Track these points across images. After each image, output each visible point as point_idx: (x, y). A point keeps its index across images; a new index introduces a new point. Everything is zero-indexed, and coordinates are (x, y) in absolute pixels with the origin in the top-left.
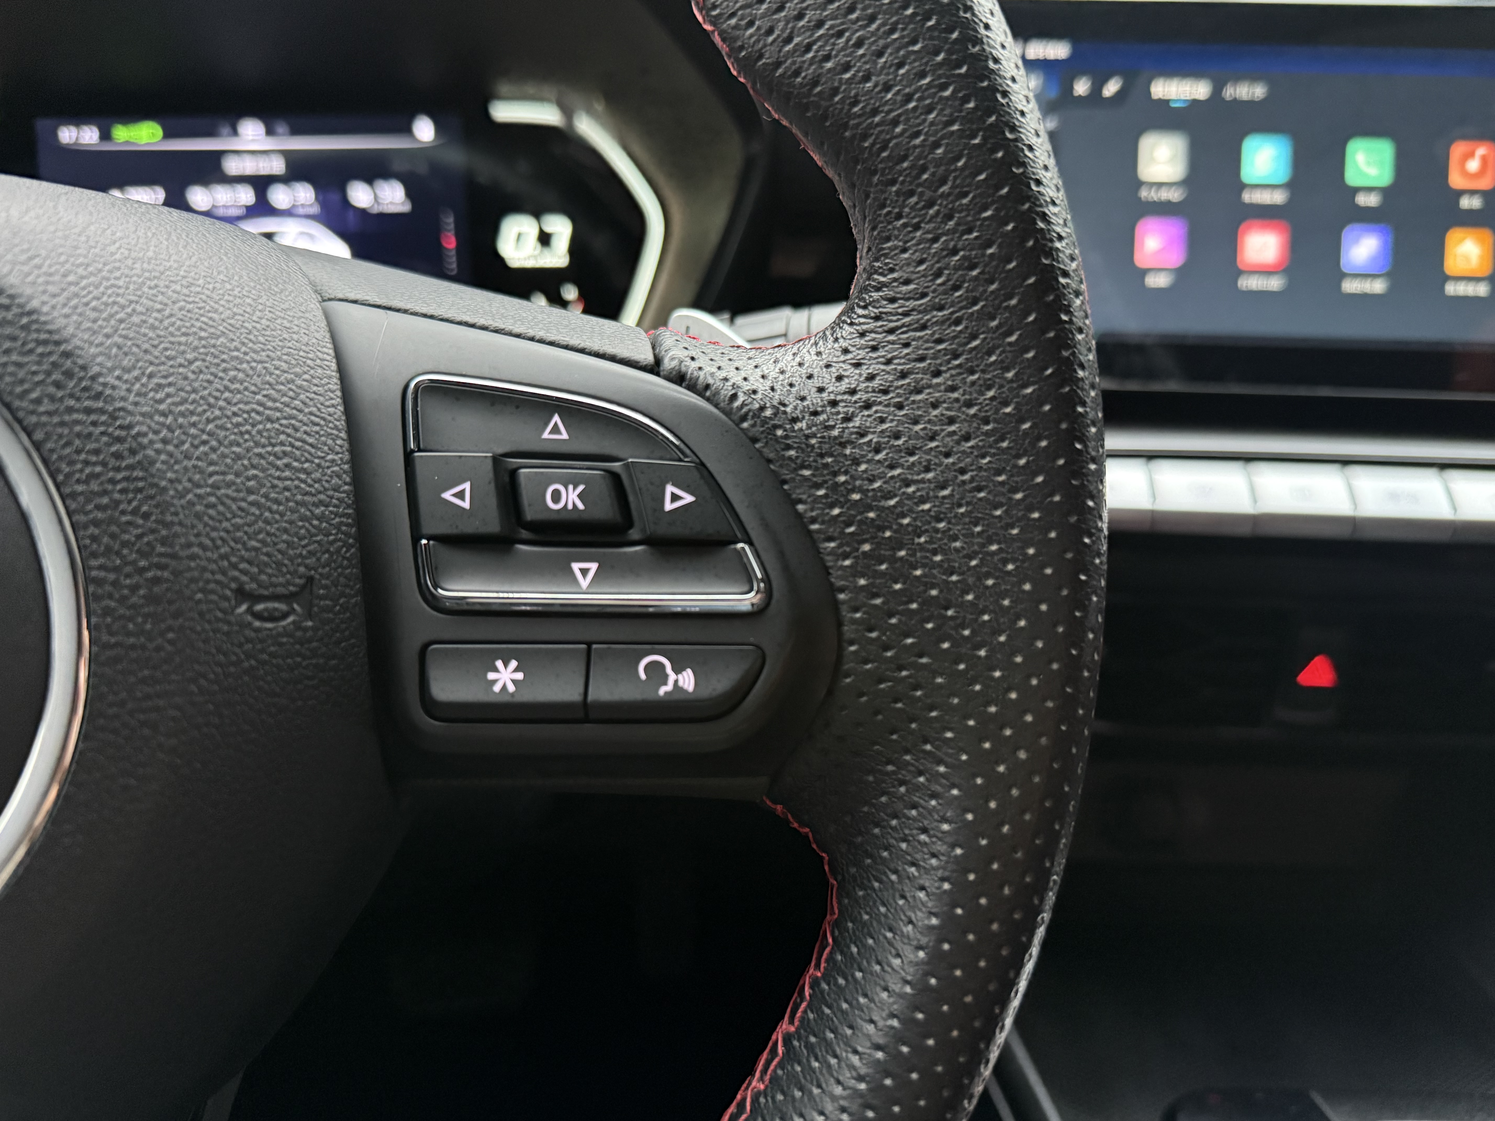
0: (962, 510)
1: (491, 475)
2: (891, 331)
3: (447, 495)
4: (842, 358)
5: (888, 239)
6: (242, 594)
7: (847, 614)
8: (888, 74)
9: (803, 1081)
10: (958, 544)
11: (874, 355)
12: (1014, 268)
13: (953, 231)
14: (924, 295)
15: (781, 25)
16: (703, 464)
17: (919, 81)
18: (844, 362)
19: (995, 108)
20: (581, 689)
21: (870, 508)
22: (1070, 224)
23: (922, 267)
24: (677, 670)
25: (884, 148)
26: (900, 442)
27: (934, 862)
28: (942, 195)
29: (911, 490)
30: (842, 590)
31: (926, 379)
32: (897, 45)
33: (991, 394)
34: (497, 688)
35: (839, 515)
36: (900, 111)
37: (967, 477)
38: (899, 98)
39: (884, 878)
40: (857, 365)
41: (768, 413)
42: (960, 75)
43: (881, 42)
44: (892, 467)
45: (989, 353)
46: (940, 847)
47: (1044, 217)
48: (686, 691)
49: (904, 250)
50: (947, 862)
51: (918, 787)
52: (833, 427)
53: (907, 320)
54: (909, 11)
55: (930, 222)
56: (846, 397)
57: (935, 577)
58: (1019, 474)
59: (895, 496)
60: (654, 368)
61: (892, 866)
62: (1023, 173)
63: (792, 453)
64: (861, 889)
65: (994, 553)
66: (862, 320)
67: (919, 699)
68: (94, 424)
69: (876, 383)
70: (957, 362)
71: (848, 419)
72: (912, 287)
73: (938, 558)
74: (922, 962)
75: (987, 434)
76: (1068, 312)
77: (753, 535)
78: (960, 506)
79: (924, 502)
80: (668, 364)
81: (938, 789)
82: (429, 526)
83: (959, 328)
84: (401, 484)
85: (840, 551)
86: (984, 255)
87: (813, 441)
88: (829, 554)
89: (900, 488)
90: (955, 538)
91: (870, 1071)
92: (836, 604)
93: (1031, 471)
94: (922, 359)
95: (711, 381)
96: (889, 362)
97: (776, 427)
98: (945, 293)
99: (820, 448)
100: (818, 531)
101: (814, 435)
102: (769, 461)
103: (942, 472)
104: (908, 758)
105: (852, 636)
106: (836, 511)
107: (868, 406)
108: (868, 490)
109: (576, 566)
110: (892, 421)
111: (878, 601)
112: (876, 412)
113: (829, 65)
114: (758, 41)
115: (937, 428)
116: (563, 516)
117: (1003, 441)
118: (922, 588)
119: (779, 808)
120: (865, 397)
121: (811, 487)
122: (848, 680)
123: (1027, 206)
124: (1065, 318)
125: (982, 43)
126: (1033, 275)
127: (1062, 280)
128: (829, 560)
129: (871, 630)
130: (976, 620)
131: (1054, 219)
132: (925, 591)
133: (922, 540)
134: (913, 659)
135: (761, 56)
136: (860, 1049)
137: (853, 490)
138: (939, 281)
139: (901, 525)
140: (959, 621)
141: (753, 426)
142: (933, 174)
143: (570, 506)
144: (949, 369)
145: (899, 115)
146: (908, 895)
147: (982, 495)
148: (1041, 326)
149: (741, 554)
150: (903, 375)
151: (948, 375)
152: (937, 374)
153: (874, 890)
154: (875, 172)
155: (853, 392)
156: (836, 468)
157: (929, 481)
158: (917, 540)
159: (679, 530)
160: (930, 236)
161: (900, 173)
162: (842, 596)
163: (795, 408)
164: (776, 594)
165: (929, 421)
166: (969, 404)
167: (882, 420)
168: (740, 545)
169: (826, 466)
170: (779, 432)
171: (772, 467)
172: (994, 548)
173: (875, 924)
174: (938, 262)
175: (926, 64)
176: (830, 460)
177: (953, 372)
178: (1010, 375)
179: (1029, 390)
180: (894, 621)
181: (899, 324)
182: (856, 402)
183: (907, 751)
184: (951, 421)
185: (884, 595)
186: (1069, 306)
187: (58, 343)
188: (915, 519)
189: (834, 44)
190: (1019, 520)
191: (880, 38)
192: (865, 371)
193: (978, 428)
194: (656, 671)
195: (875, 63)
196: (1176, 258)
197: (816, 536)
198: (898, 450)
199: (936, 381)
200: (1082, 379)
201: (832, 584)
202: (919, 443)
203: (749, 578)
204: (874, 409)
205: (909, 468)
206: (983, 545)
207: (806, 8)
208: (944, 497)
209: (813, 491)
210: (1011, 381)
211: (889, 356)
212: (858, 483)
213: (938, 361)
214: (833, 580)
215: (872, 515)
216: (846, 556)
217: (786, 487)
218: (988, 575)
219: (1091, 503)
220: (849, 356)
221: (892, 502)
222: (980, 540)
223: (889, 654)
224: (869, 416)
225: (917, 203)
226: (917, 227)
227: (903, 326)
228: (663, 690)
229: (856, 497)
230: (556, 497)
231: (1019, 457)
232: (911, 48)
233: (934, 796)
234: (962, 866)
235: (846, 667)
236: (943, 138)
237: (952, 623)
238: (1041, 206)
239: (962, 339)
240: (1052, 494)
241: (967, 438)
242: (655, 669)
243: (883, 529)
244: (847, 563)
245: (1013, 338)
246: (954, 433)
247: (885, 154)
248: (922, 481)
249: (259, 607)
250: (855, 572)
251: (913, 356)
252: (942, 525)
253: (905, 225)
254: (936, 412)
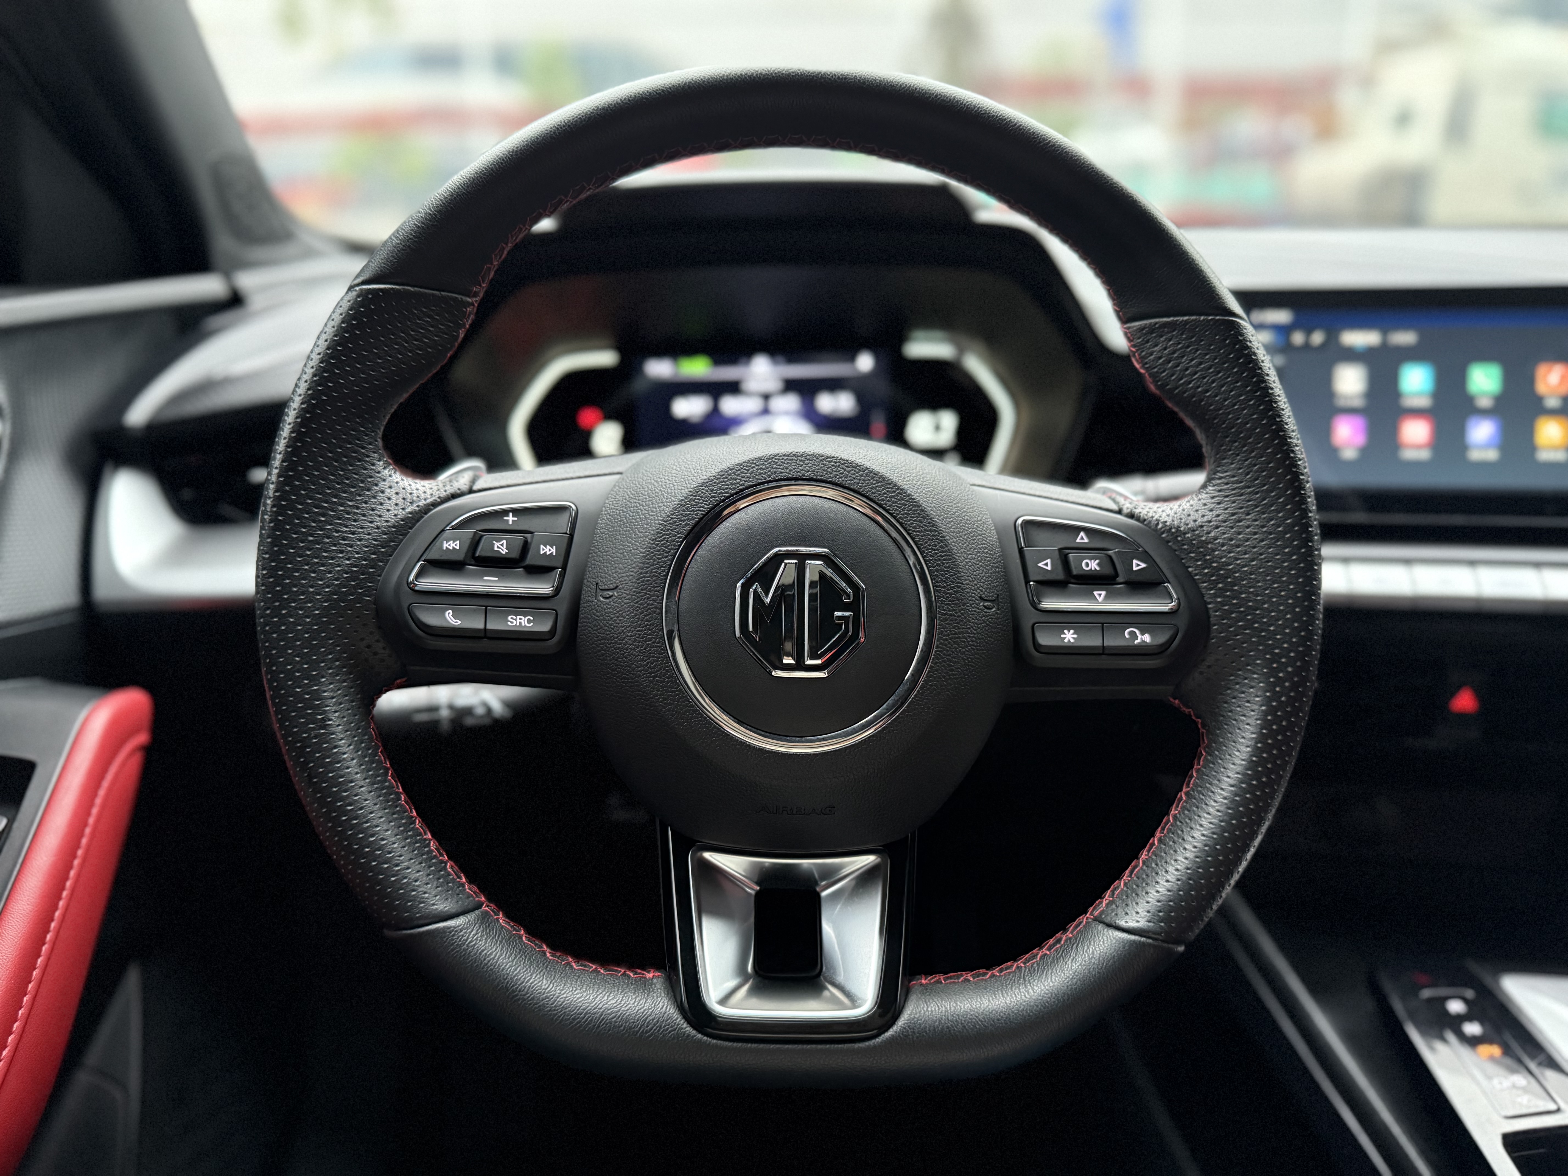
0: (1261, 570)
1: (1058, 556)
2: (1227, 496)
3: (1040, 565)
4: (1203, 508)
5: (1224, 459)
6: (981, 599)
7: (1212, 613)
8: (1225, 395)
9: (1197, 804)
10: (1260, 584)
11: (1219, 506)
12: (1281, 472)
13: (1254, 457)
14: (1241, 482)
15: (1178, 372)
16: (1146, 552)
17: (1239, 397)
18: (1204, 509)
19: (1272, 409)
20: (1101, 641)
21: (1221, 570)
22: (1304, 453)
23: (1241, 471)
24: (1143, 634)
25: (1224, 424)
26: (1233, 542)
27: (1252, 713)
28: (1249, 443)
29: (1238, 562)
30: (1210, 603)
31: (1243, 517)
32: (1229, 383)
33: (1272, 523)
34: (1066, 640)
35: (1207, 573)
36: (1231, 409)
37: (1263, 557)
38: (1231, 404)
39: (1230, 723)
40: (1211, 510)
41: (1173, 530)
42: (1257, 396)
43: (1223, 382)
44: (1230, 553)
45: (1272, 506)
46: (1256, 707)
47: (1293, 452)
48: (1146, 642)
49: (1232, 464)
50: (1258, 712)
51: (1245, 684)
52: (1202, 536)
53: (1234, 492)
54: (1235, 370)
55: (1243, 453)
56: (1206, 524)
57: (1250, 597)
58: (1285, 555)
59: (1232, 564)
60: (1119, 512)
61: (1233, 718)
62: (1284, 435)
63: (1185, 547)
64: (1218, 730)
65: (1276, 588)
66: (1212, 492)
67: (1245, 647)
68: (933, 535)
69: (1220, 518)
70: (1257, 510)
71: (1208, 533)
72: (1236, 479)
73: (1251, 590)
74: (1249, 752)
75: (1272, 539)
76: (1304, 490)
77: (1170, 580)
78: (1260, 568)
79: (1244, 567)
80: (1125, 511)
81: (1253, 684)
82: (1034, 576)
83: (1257, 496)
84: (1018, 561)
85: (1209, 587)
86: (1267, 467)
87: (1194, 542)
88: (1203, 588)
89: (1234, 561)
90: (1259, 582)
91: (1229, 794)
92: (1207, 609)
93: (1291, 554)
94: (1241, 508)
95: (1146, 518)
96: (1226, 509)
97: (1177, 536)
98: (1250, 481)
99: (1197, 545)
100: (1198, 579)
101: (1194, 540)
102: (1176, 550)
103: (1252, 555)
104: (1240, 673)
105: (1215, 622)
106: (1206, 571)
107: (1217, 527)
108: (1219, 562)
109: (1095, 593)
110: (1228, 534)
111: (1226, 608)
112: (1221, 530)
113: (1200, 390)
114: (1167, 378)
115: (1249, 536)
116: (1091, 572)
117: (1278, 542)
118: (1245, 602)
119: (1177, 701)
120: (1215, 523)
121: (1194, 561)
122: (1213, 641)
123: (1285, 448)
124: (1303, 492)
125: (1266, 382)
126: (1290, 475)
127: (1301, 477)
128: (1204, 591)
129: (1223, 620)
130: (1268, 615)
131: (1297, 452)
132: (1247, 603)
133: (1244, 582)
134: (1242, 631)
135: (1168, 385)
136: (1223, 787)
137: (1214, 562)
138: (1248, 477)
139: (1235, 576)
140: (1261, 616)
141: (1168, 536)
142: (1245, 435)
143: (1093, 569)
144: (1253, 512)
145: (1230, 411)
146: (1241, 727)
147: (1270, 564)
148: (1293, 496)
149: (1166, 588)
150: (1233, 514)
151: (1253, 515)
152: (1248, 514)
153: (1225, 729)
154: (1219, 432)
155: (1210, 522)
156: (1205, 553)
157: (1246, 558)
158: (1242, 583)
159: (1140, 578)
160: (1244, 459)
161: (1231, 433)
162: (1210, 606)
163: (1185, 528)
164: (1182, 605)
165: (1245, 534)
166: (1263, 527)
167: (1224, 533)
168: (1166, 584)
169: (1201, 552)
170: (1179, 539)
171: (1177, 553)
172: (1276, 585)
173: (1226, 741)
174: (1247, 469)
175: (1242, 391)
176: (1202, 550)
177: (1255, 514)
178: (1280, 515)
179: (1289, 521)
180: (1233, 615)
181: (1230, 493)
182: (1211, 526)
183: (1240, 670)
184: (1255, 533)
185: (1229, 605)
186: (1304, 487)
187: (919, 507)
188: (1241, 574)
189: (1201, 382)
190: (1287, 574)
191: (1222, 380)
192: (1215, 513)
193: (1267, 537)
194: (1133, 635)
195: (1220, 390)
196: (1360, 439)
197: (1197, 581)
198: (1232, 545)
199: (1247, 517)
200: (1310, 517)
201: (1205, 601)
202: (1241, 543)
203: (1171, 597)
204: (1220, 529)
205: (1237, 553)
206: (1271, 585)
207: (1189, 367)
208: (1253, 565)
209: (1195, 562)
210: (1281, 517)
211: (1226, 507)
212: (1215, 559)
213: (1248, 509)
214: (1205, 599)
215: (1222, 572)
216: (1211, 589)
217: (1183, 561)
218: (1273, 597)
219: (1316, 568)
220: (1206, 507)
221: (1231, 567)
222: (1269, 582)
223: (1231, 629)
224: (1218, 532)
225: (1238, 445)
226: (1238, 455)
227: (1232, 494)
228: (1136, 642)
229: (1215, 565)
230: (1087, 565)
231: (1286, 548)
232: (1235, 385)
233: (1252, 687)
234: (1266, 713)
235: (1212, 635)
236: (1249, 421)
237: (1258, 616)
238: (1291, 447)
239: (1259, 500)
240: (1300, 564)
241: (1262, 541)
242: (1132, 634)
243: (1227, 578)
244: (1212, 592)
245: (1281, 500)
246: (1256, 539)
247: (1224, 426)
248: (1243, 558)
249: (986, 604)
250: (1215, 596)
251: (1237, 507)
252: (1253, 576)
253: (1232, 454)
254: (1248, 530)
